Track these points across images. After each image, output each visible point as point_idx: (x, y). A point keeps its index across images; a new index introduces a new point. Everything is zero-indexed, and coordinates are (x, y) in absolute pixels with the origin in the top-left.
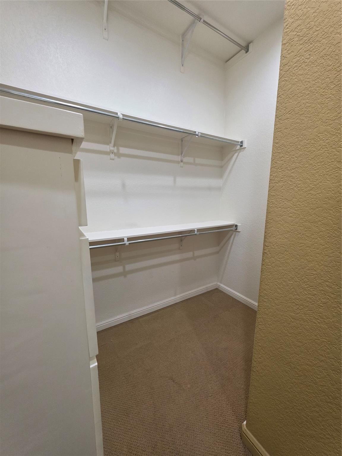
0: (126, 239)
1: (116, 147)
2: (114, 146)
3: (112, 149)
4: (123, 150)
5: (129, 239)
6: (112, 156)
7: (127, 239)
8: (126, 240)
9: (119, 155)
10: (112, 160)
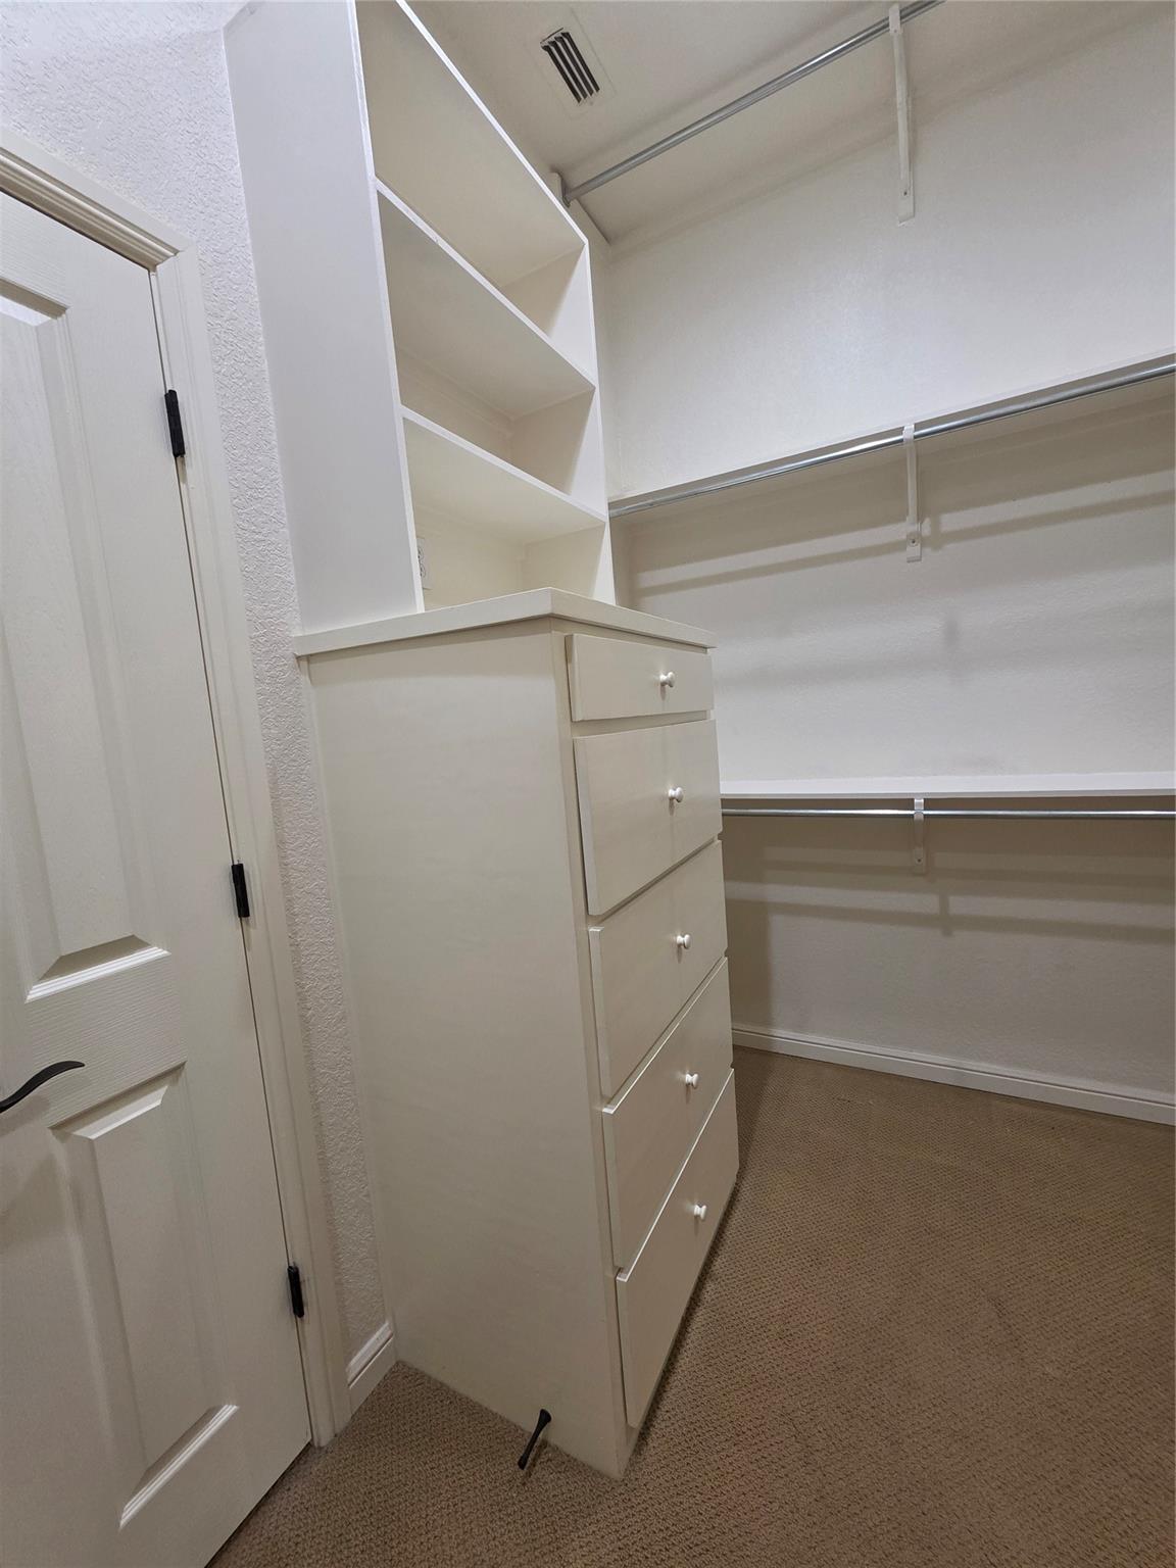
0: (919, 801)
1: (927, 521)
2: (920, 519)
3: (915, 528)
4: (951, 521)
5: (930, 803)
6: (914, 550)
7: (922, 801)
8: (919, 804)
9: (937, 541)
10: (913, 561)
